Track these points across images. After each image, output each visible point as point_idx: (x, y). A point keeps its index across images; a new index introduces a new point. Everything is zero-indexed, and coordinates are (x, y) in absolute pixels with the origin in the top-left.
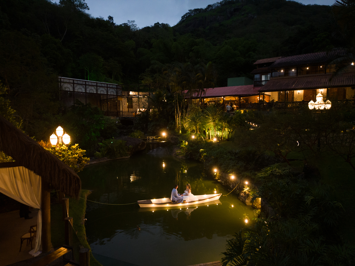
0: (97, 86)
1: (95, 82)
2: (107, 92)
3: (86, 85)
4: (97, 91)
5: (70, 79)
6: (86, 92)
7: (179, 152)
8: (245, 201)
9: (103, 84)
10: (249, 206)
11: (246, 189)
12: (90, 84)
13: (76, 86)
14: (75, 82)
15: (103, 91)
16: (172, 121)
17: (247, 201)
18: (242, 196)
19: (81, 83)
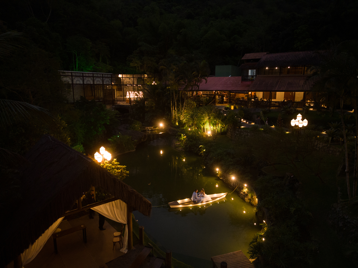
0: (93, 77)
1: (91, 73)
2: (103, 82)
3: (83, 76)
4: (94, 81)
5: (68, 72)
6: (83, 84)
7: (178, 144)
8: (244, 199)
9: (98, 75)
10: (247, 202)
11: (245, 190)
12: (87, 75)
13: (74, 78)
14: (73, 74)
15: (99, 81)
16: (167, 112)
17: (246, 198)
18: (242, 194)
19: (79, 75)
